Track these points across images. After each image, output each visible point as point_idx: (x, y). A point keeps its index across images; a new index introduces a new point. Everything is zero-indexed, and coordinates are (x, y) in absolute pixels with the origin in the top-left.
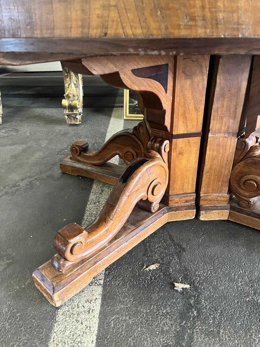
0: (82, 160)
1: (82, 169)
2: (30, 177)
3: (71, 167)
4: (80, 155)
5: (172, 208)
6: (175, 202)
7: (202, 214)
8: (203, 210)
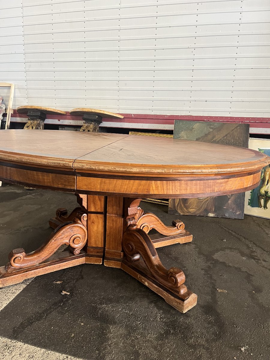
2: (30, 226)
3: (54, 223)
4: (59, 217)
5: (89, 255)
6: (91, 251)
7: (105, 262)
8: (105, 259)
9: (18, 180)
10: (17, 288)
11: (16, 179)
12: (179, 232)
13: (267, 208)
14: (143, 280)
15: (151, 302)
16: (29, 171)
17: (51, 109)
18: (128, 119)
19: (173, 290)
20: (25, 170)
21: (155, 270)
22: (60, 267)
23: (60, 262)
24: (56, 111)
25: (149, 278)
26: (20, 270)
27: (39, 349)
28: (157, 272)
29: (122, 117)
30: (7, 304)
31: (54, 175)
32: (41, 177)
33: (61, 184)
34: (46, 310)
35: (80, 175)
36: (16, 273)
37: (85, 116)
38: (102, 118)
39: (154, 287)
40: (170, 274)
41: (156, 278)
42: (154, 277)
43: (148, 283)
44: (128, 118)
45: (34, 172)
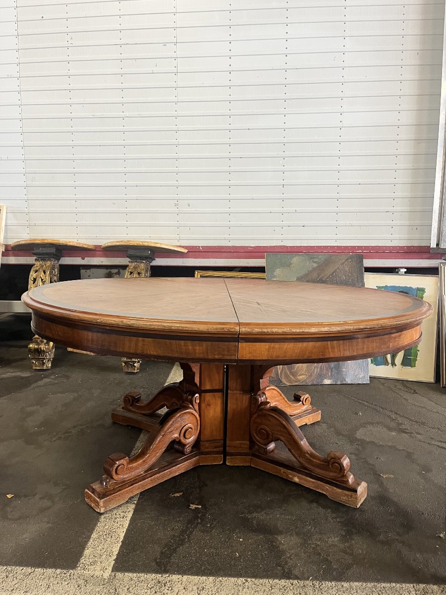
0: (133, 410)
1: (133, 419)
2: (81, 425)
3: (122, 416)
4: (131, 405)
5: (203, 452)
6: (206, 447)
7: (228, 459)
8: (228, 455)
9: (155, 353)
10: (125, 510)
11: (152, 353)
12: (305, 408)
13: (396, 365)
14: (290, 476)
15: (312, 502)
16: (174, 341)
17: (73, 242)
18: (194, 253)
19: (337, 481)
20: (168, 341)
21: (307, 459)
22: (171, 472)
23: (170, 466)
24: (81, 245)
25: (299, 472)
26: (124, 484)
27: (204, 578)
28: (310, 462)
29: (186, 251)
30: (124, 532)
31: (209, 343)
32: (190, 347)
33: (218, 355)
34: (183, 532)
35: (244, 341)
36: (120, 488)
37: (131, 252)
38: (154, 253)
39: (309, 483)
40: (332, 460)
41: (308, 470)
42: (306, 469)
43: (298, 477)
44: (194, 251)
45: (181, 341)
